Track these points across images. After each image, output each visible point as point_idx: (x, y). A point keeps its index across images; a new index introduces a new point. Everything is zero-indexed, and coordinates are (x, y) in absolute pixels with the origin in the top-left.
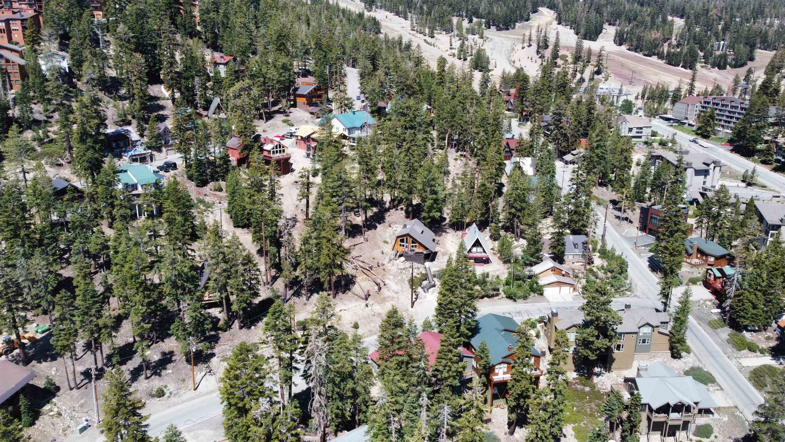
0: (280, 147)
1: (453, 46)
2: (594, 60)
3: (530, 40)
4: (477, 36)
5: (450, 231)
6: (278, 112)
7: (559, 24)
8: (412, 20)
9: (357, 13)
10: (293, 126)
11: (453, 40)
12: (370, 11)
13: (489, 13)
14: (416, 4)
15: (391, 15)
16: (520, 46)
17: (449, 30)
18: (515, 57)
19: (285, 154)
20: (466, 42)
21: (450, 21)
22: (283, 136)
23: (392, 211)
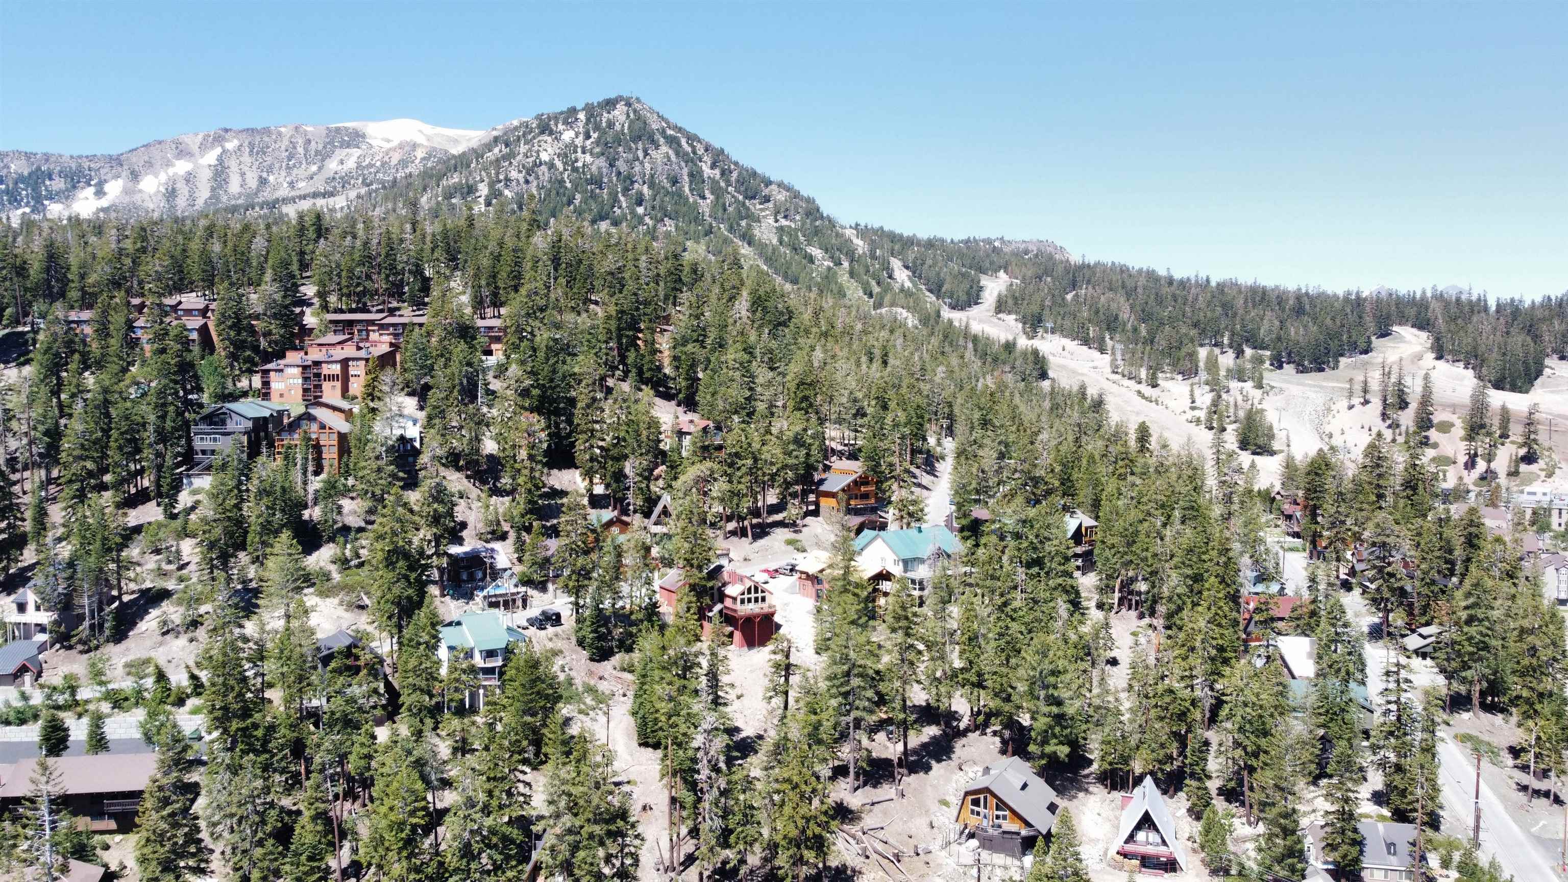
0: (756, 591)
1: (1197, 404)
2: (1516, 432)
3: (1365, 391)
4: (1249, 385)
5: (1098, 791)
6: (781, 524)
7: (1439, 357)
8: (1113, 354)
9: (1003, 341)
10: (804, 551)
11: (1197, 392)
12: (1032, 338)
13: (1279, 339)
14: (1124, 324)
15: (1072, 345)
16: (1344, 404)
17: (1189, 372)
18: (1333, 426)
19: (765, 605)
20: (1224, 396)
21: (1192, 356)
22: (776, 571)
23: (973, 736)
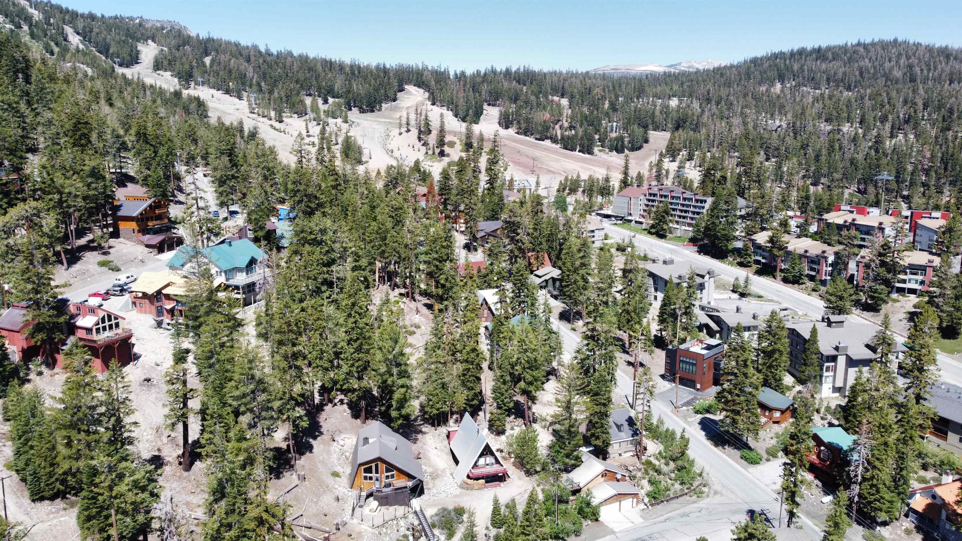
0: (110, 320)
1: (311, 133)
2: (488, 147)
3: (408, 124)
4: (339, 120)
5: (426, 428)
6: (87, 248)
7: (434, 104)
8: (249, 100)
9: (172, 90)
10: (118, 270)
11: (310, 125)
12: (187, 88)
13: (348, 92)
14: (251, 81)
15: (219, 94)
16: (396, 131)
17: (301, 113)
18: (393, 145)
19: (119, 331)
20: (327, 128)
21: (301, 102)
22: (107, 293)
23: (328, 408)
